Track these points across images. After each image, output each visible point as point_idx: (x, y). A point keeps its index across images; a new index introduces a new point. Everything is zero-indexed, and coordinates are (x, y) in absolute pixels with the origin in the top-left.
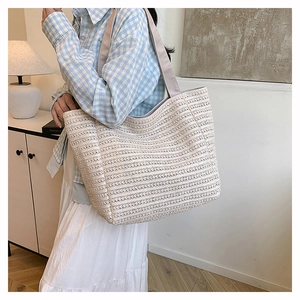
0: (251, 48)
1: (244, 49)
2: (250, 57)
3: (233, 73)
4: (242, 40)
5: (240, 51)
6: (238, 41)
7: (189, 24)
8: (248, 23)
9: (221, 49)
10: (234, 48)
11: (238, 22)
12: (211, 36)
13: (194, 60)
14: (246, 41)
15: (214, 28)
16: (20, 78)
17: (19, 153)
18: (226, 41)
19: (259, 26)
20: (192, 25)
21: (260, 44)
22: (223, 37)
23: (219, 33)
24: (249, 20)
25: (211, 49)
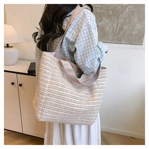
0: (121, 29)
1: (118, 29)
2: (121, 33)
3: (113, 40)
4: (117, 25)
5: (116, 30)
6: (115, 25)
9: (107, 29)
10: (114, 29)
11: (115, 17)
12: (103, 22)
14: (119, 26)
15: (104, 19)
17: (13, 84)
18: (109, 25)
19: (125, 19)
21: (125, 27)
22: (108, 23)
23: (106, 22)
24: (121, 16)
25: (102, 29)
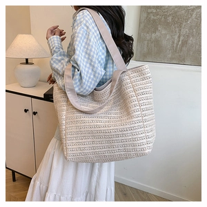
0: (185, 43)
1: (180, 43)
2: (184, 49)
3: (172, 59)
4: (179, 37)
5: (177, 45)
6: (176, 37)
7: (142, 25)
8: (183, 26)
9: (164, 43)
10: (173, 43)
11: (176, 25)
12: (158, 33)
13: (145, 49)
14: (182, 38)
15: (159, 29)
16: (27, 60)
17: (26, 111)
18: (168, 37)
19: (191, 28)
20: (145, 26)
21: (191, 40)
22: (166, 34)
23: (163, 32)
24: (184, 24)
25: (157, 42)
